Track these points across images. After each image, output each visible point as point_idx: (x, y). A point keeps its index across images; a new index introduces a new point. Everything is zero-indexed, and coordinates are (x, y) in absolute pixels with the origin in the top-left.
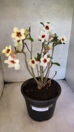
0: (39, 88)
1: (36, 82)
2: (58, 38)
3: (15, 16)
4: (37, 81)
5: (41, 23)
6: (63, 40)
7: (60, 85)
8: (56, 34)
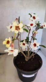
0: (26, 60)
1: (23, 55)
2: (40, 25)
3: (5, 7)
4: (25, 55)
5: (29, 14)
6: (44, 26)
7: (41, 57)
8: (39, 22)
